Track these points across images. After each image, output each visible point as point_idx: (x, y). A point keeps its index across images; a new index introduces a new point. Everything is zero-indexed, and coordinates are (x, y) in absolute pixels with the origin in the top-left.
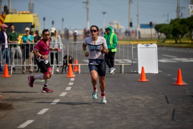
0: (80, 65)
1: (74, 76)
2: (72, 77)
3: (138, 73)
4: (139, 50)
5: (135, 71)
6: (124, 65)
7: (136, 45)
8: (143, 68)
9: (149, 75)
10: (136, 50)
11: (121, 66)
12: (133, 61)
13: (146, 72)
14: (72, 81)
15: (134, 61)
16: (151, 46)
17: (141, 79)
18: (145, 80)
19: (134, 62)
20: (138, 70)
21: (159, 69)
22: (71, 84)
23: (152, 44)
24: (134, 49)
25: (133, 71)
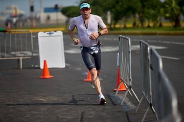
3: (39, 68)
4: (40, 39)
5: (37, 66)
6: (22, 59)
7: (36, 34)
8: (45, 62)
9: (53, 71)
10: (36, 40)
11: (19, 60)
12: (33, 53)
13: (49, 66)
15: (35, 53)
16: (55, 34)
17: (43, 76)
18: (48, 76)
19: (34, 55)
20: (39, 64)
21: (66, 62)
23: (56, 31)
24: (33, 38)
25: (34, 66)
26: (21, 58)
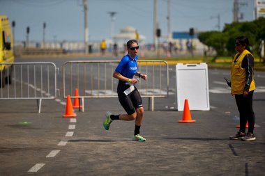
0: (83, 97)
1: (75, 115)
2: (73, 117)
3: (177, 110)
4: (178, 73)
5: (172, 108)
6: (155, 98)
7: (174, 67)
8: (186, 101)
9: (196, 113)
10: (173, 74)
11: (150, 98)
12: (168, 91)
13: (191, 108)
14: (73, 124)
15: (171, 91)
16: (198, 66)
17: (184, 120)
18: (189, 120)
19: (170, 93)
20: (176, 106)
22: (72, 127)
23: (199, 64)
24: (170, 72)
25: (169, 107)
26: (153, 97)
